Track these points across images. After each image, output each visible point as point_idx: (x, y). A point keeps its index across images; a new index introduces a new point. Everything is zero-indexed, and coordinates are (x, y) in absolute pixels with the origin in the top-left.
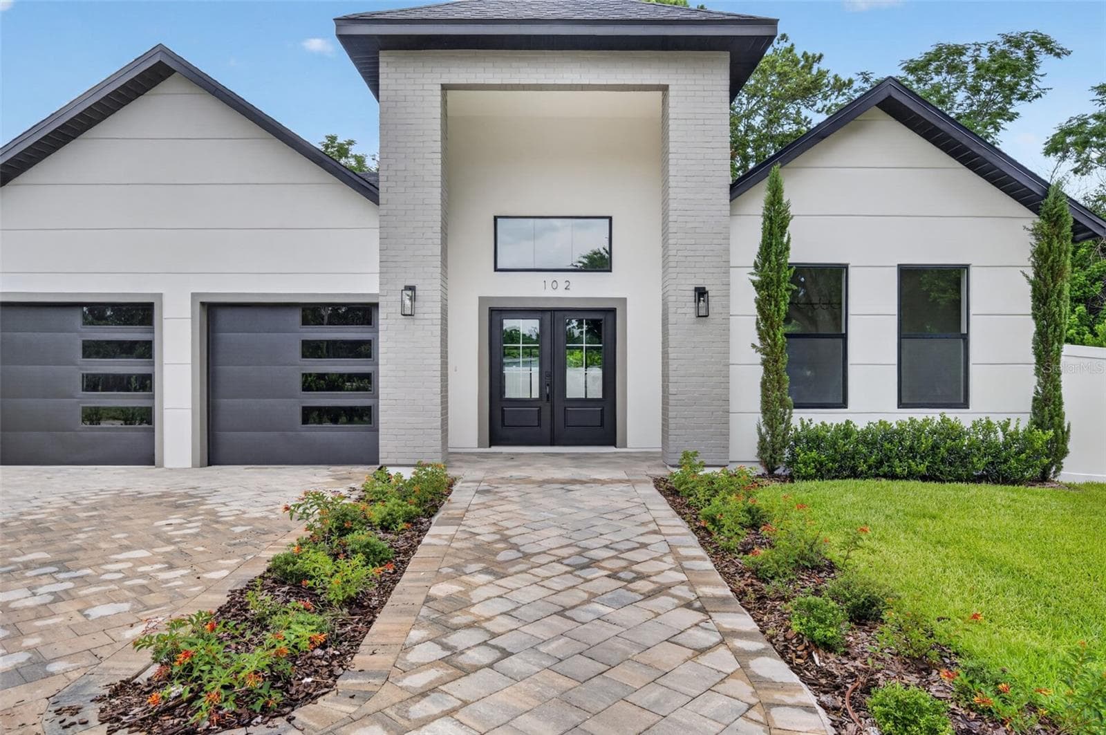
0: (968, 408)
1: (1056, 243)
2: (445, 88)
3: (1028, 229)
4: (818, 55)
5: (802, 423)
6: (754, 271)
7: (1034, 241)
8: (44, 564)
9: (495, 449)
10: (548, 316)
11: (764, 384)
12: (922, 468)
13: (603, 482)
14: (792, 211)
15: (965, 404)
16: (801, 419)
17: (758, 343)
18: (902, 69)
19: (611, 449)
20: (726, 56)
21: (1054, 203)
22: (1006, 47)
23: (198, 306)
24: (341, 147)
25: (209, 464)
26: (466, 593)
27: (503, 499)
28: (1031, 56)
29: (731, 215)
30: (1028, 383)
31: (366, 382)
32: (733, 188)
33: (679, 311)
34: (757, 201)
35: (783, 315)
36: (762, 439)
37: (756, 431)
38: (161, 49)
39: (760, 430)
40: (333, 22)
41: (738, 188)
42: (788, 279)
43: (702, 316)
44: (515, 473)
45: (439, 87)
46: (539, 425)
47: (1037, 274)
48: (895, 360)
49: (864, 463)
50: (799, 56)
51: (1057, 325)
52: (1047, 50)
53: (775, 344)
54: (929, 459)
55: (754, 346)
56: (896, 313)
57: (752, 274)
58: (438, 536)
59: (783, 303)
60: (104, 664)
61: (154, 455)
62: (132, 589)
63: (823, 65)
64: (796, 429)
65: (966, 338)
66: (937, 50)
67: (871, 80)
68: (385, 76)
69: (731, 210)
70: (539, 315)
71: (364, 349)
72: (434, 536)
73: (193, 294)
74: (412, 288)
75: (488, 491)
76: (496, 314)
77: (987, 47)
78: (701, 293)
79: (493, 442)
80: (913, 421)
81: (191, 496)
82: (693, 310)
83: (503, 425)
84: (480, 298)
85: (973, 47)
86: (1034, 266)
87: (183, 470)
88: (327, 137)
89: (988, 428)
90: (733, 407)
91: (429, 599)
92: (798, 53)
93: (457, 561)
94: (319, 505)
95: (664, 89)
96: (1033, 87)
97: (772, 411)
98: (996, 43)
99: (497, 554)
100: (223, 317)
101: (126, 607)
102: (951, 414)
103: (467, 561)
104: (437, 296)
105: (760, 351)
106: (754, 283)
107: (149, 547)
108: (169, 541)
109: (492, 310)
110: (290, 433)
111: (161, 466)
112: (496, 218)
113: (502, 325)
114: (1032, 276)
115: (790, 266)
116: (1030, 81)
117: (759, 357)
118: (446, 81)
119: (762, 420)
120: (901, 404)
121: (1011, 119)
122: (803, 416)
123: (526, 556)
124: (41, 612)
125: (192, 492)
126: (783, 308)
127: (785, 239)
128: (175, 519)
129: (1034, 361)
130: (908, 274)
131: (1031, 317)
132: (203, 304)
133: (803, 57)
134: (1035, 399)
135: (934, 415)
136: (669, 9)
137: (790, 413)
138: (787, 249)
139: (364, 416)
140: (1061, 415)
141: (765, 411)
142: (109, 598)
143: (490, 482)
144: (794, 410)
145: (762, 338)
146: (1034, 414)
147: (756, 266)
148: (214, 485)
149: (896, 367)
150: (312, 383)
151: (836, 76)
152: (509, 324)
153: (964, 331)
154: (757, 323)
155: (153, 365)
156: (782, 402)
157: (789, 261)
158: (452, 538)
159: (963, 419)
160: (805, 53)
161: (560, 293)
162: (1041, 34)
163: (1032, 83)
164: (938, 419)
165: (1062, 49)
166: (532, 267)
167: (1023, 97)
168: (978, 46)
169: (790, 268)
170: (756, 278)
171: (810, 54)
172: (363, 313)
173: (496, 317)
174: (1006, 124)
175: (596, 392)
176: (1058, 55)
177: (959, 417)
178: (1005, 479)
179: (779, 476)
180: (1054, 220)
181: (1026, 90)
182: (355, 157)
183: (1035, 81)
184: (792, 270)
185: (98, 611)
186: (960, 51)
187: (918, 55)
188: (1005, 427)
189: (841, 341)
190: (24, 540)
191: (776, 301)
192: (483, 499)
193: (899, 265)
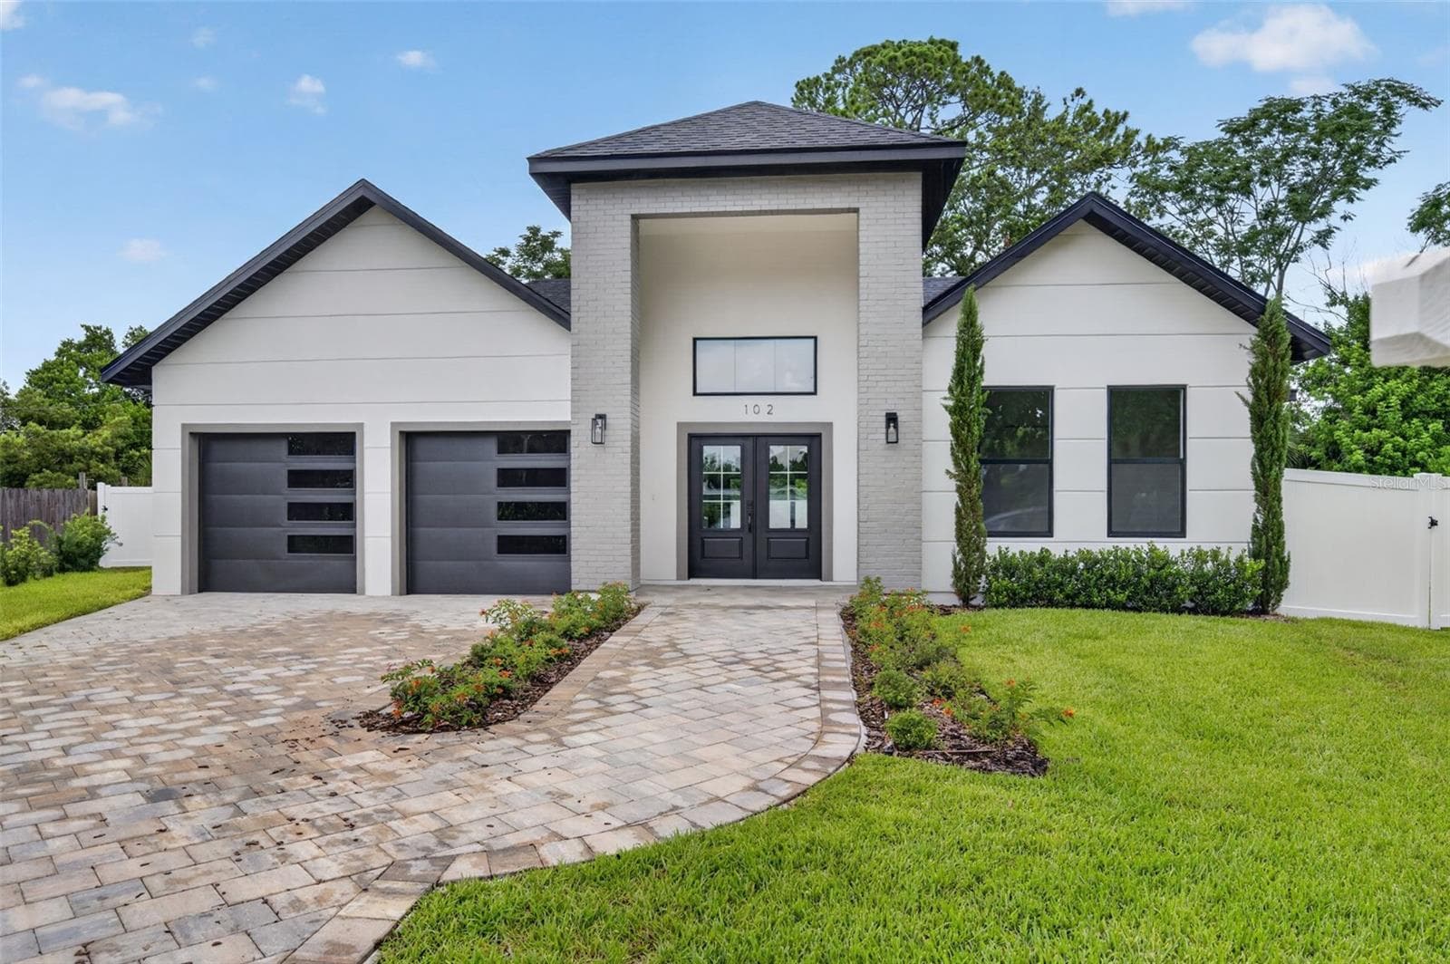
0: (1185, 537)
1: (1271, 362)
2: (635, 218)
3: (1245, 348)
4: (1121, 113)
5: (1000, 552)
6: (948, 396)
7: (1253, 360)
8: (289, 654)
9: (694, 581)
10: (749, 443)
11: (958, 511)
12: (1121, 597)
13: (786, 608)
14: (985, 333)
15: (1182, 533)
16: (1000, 547)
17: (953, 470)
18: (1222, 130)
19: (816, 582)
20: (918, 176)
21: (1270, 320)
22: (1355, 99)
23: (397, 434)
24: (545, 238)
25: (408, 593)
26: (627, 676)
27: (685, 619)
28: (1388, 110)
29: (924, 337)
30: (1246, 510)
31: (560, 511)
32: (925, 309)
33: (871, 437)
34: (950, 326)
35: (977, 440)
36: (957, 567)
37: (951, 559)
38: (363, 184)
39: (955, 558)
40: (527, 162)
41: (932, 309)
42: (981, 403)
43: (892, 442)
44: (705, 601)
45: (629, 217)
46: (741, 558)
47: (1256, 395)
48: (1104, 486)
49: (1060, 592)
50: (1100, 114)
51: (1274, 449)
52: (1410, 100)
53: (969, 471)
54: (1131, 589)
55: (948, 472)
56: (1106, 437)
57: (945, 398)
58: (616, 643)
59: (976, 428)
60: (354, 704)
61: (355, 583)
62: (362, 669)
63: (1131, 123)
64: (995, 559)
65: (1182, 464)
66: (1265, 106)
67: (1182, 146)
68: (577, 208)
69: (924, 332)
70: (739, 441)
71: (559, 478)
72: (611, 643)
73: (392, 424)
74: (602, 417)
75: (672, 613)
76: (696, 440)
77: (1330, 100)
78: (892, 419)
79: (691, 575)
80: (1116, 549)
81: (394, 615)
82: (884, 436)
83: (703, 556)
84: (678, 424)
85: (1312, 102)
86: (1249, 385)
87: (383, 597)
88: (529, 229)
89: (1200, 557)
90: (925, 536)
91: (596, 679)
92: (1099, 110)
93: (626, 658)
94: (509, 611)
95: (856, 211)
96: (1384, 150)
97: (968, 540)
98: (1341, 95)
99: (662, 654)
100: (422, 446)
101: (361, 678)
102: (1161, 544)
103: (634, 658)
104: (627, 423)
105: (955, 476)
106: (946, 407)
107: (369, 646)
108: (384, 643)
109: (691, 437)
110: (486, 563)
111: (363, 593)
112: (695, 340)
113: (701, 452)
114: (1250, 398)
115: (984, 389)
116: (1381, 143)
117: (953, 484)
118: (636, 212)
119: (957, 549)
120: (1111, 533)
121: (1367, 188)
122: (1000, 544)
123: (687, 656)
124: (298, 679)
125: (396, 612)
126: (976, 433)
127: (979, 364)
128: (387, 629)
129: (1254, 487)
130: (1118, 397)
131: (1250, 440)
132: (401, 433)
133: (1104, 115)
134: (1255, 528)
135: (1142, 544)
136: (862, 129)
137: (985, 541)
138: (981, 372)
139: (559, 546)
140: (1281, 546)
141: (959, 537)
142: (346, 673)
143: (676, 607)
144: (988, 539)
145: (957, 464)
146: (1253, 543)
147: (950, 390)
148: (414, 608)
149: (1106, 494)
150: (509, 511)
151: (1150, 136)
152: (708, 451)
153: (1182, 457)
154: (952, 448)
155: (355, 494)
156: (978, 532)
157: (983, 384)
158: (626, 644)
159: (1172, 548)
160: (1107, 112)
161: (763, 417)
162: (1398, 82)
163: (1384, 145)
164: (1146, 548)
165: (1428, 99)
166: (733, 391)
167: (1373, 162)
168: (1318, 100)
169: (983, 392)
170: (951, 403)
171: (1113, 111)
172: (557, 440)
173: (696, 443)
174: (1361, 193)
175: (802, 522)
176: (1424, 106)
177: (1169, 545)
178: (1214, 610)
179: (974, 607)
180: (1269, 337)
181: (1375, 154)
182: (561, 250)
183: (1386, 142)
184: (986, 394)
185: (341, 680)
186: (1295, 106)
187: (1242, 112)
188: (1215, 555)
189: (1046, 466)
190: (267, 640)
191: (969, 425)
192: (665, 619)
193: (1109, 387)
